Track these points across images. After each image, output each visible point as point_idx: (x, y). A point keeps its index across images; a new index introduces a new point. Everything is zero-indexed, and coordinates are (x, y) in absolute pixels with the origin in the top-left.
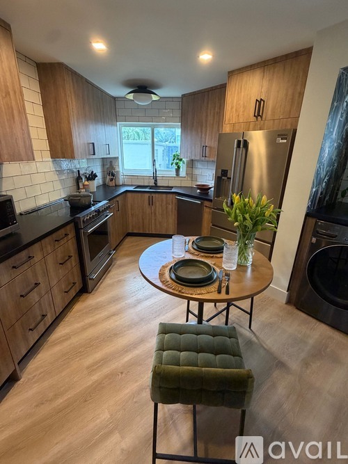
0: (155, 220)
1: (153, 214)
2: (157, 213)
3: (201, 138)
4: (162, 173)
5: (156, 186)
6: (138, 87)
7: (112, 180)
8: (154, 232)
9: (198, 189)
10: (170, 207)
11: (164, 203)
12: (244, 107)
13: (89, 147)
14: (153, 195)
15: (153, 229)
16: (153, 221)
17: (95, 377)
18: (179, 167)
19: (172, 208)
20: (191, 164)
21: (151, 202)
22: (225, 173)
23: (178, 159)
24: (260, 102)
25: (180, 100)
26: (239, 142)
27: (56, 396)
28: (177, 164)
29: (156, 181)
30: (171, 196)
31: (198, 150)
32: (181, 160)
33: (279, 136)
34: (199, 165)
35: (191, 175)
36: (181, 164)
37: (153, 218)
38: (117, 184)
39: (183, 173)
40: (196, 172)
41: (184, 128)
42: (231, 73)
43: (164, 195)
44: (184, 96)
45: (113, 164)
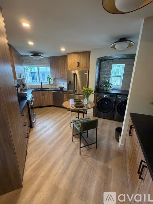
0: (45, 101)
1: (44, 99)
2: (45, 98)
3: (59, 71)
4: (44, 83)
5: (42, 88)
6: (35, 53)
7: (24, 87)
8: (45, 105)
9: (59, 88)
10: (50, 95)
11: (48, 94)
12: (74, 64)
13: (19, 75)
14: (44, 92)
15: (44, 104)
16: (44, 101)
17: (52, 145)
18: (50, 81)
19: (51, 96)
20: (55, 80)
21: (43, 94)
22: (70, 82)
23: (49, 78)
24: (78, 63)
25: (49, 58)
26: (74, 73)
27: (43, 153)
28: (49, 80)
29: (42, 86)
30: (50, 91)
31: (58, 75)
32: (51, 78)
33: (85, 72)
34: (57, 80)
35: (55, 84)
36: (50, 80)
37: (44, 100)
38: (26, 88)
39: (52, 83)
40: (57, 82)
41: (51, 67)
42: (69, 53)
43: (48, 91)
44: (50, 57)
45: (22, 81)
